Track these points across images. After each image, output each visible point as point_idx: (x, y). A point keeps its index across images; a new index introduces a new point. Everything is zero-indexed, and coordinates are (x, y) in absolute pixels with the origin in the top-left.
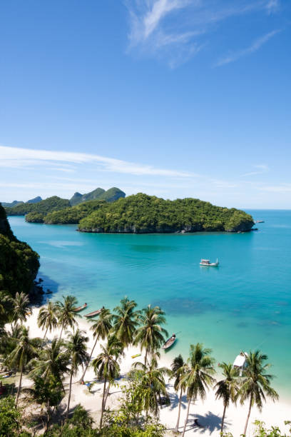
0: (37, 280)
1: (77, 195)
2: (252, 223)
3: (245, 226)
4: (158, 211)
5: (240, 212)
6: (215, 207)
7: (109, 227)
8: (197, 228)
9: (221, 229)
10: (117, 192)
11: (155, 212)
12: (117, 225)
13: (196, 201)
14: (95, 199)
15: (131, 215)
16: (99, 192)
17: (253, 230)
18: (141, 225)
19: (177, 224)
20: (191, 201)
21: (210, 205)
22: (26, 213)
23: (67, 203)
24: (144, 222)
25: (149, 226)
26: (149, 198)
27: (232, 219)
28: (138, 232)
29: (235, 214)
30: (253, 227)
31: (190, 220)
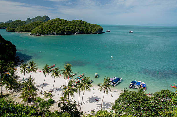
0: (16, 56)
1: (29, 19)
2: (102, 30)
3: (100, 31)
4: (65, 26)
5: (98, 26)
6: (88, 24)
7: (44, 33)
8: (81, 32)
9: (90, 32)
10: (46, 18)
11: (64, 26)
12: (48, 32)
13: (81, 21)
14: (37, 21)
15: (54, 27)
16: (39, 17)
17: (103, 33)
18: (58, 32)
19: (73, 31)
20: (78, 21)
21: (86, 23)
22: (6, 28)
23: (25, 23)
24: (59, 30)
25: (61, 32)
26: (61, 20)
27: (95, 28)
28: (57, 34)
29: (96, 27)
30: (103, 32)
31: (78, 29)
